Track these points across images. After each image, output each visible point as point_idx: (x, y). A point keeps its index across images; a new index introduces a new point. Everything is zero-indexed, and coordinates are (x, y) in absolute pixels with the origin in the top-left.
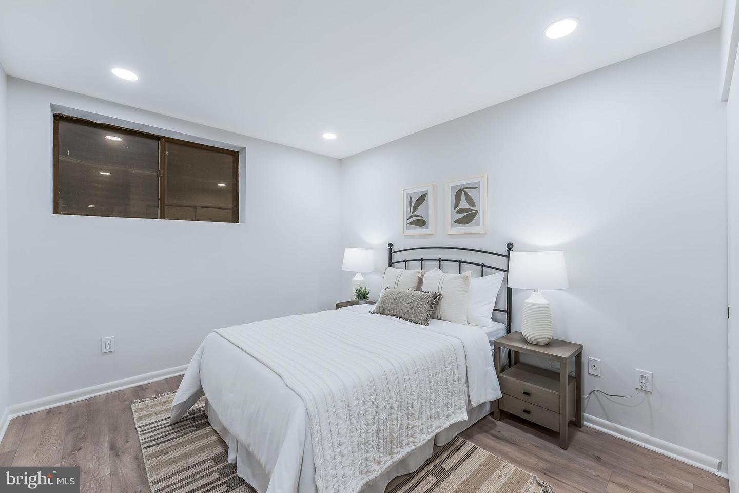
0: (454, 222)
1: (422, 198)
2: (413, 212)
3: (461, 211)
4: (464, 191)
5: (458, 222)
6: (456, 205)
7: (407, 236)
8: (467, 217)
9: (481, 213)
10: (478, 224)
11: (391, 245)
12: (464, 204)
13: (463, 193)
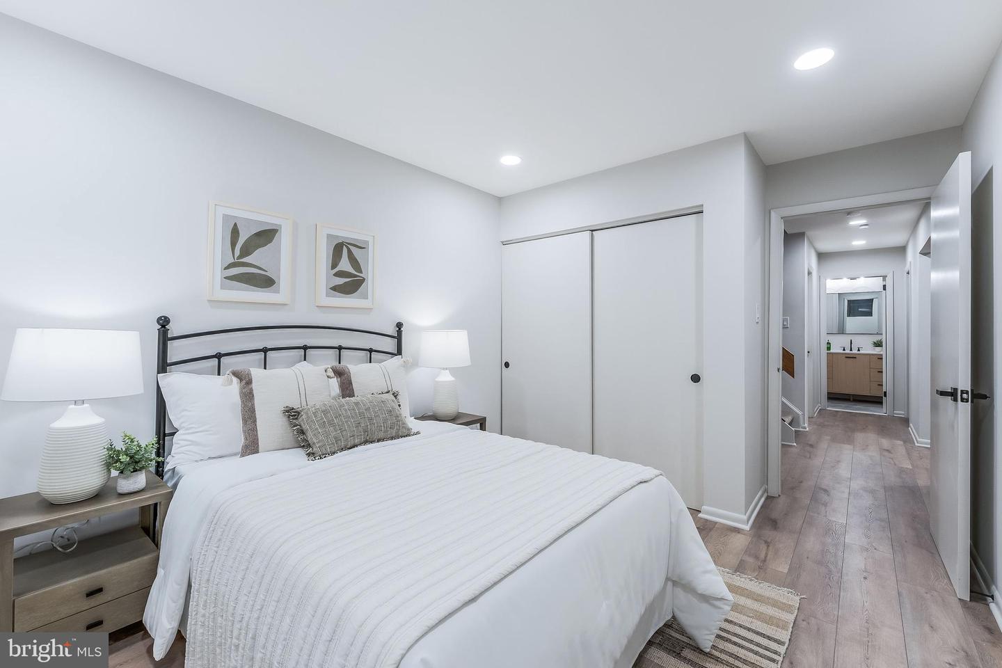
0: (331, 288)
1: (266, 236)
2: (240, 257)
3: (340, 274)
4: (347, 247)
5: (335, 289)
6: (334, 266)
7: (214, 303)
8: (351, 284)
9: (369, 281)
10: (366, 297)
11: (164, 322)
12: (345, 265)
13: (345, 250)
